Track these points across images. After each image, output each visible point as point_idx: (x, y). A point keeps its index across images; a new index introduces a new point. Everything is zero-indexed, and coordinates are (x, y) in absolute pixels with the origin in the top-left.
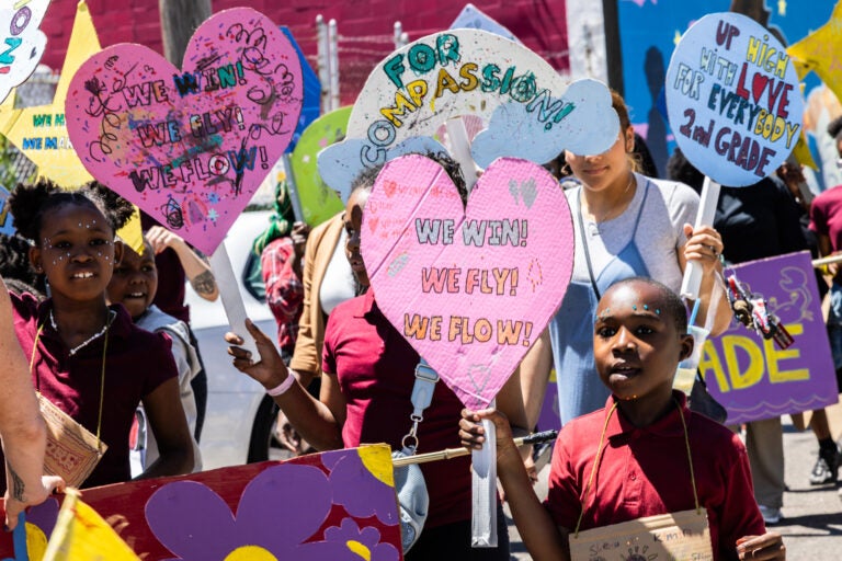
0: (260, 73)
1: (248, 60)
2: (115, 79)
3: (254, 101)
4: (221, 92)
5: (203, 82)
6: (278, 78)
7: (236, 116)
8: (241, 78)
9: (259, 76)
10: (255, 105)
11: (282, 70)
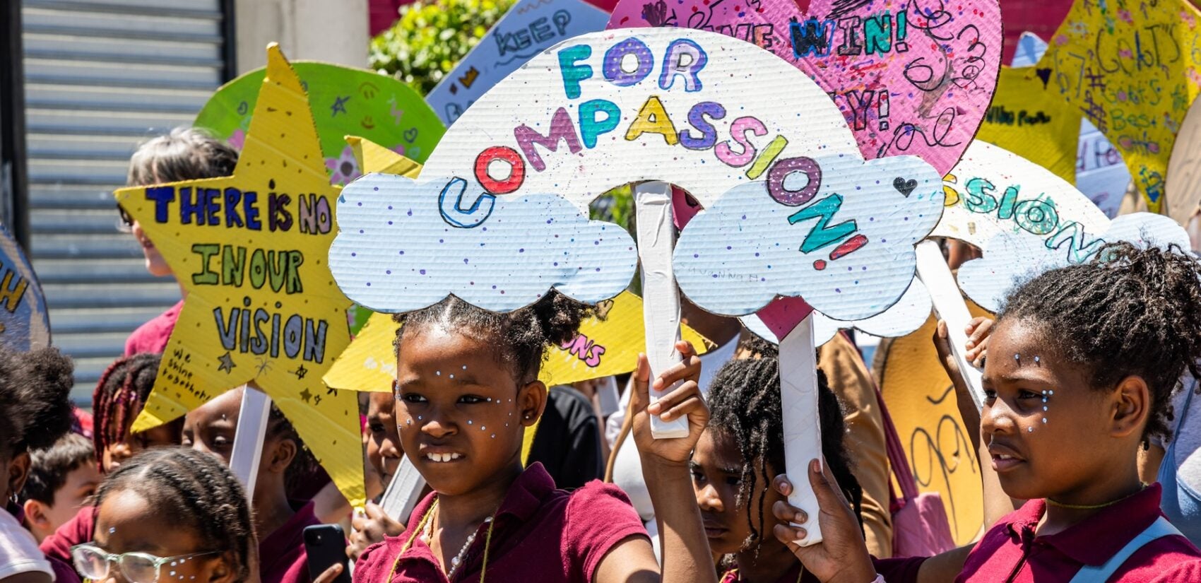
0: (933, 37)
1: (917, 11)
2: (695, 9)
3: (913, 82)
4: (862, 59)
5: (837, 39)
6: (960, 48)
7: (879, 104)
8: (901, 41)
9: (930, 41)
10: (913, 88)
11: (970, 35)
